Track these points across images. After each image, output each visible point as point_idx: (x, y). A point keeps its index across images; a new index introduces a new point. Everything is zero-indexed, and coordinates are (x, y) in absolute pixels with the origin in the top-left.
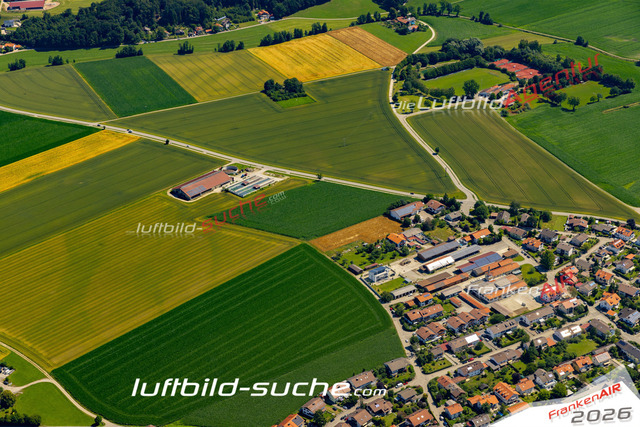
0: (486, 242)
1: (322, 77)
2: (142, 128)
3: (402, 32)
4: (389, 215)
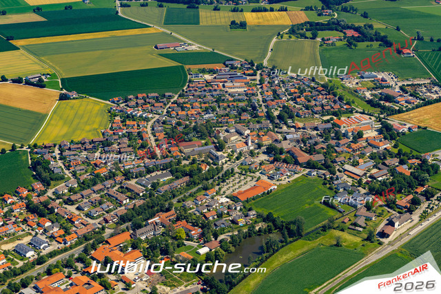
1: (262, 24)
2: (168, 29)
3: (319, 15)
4: (224, 64)
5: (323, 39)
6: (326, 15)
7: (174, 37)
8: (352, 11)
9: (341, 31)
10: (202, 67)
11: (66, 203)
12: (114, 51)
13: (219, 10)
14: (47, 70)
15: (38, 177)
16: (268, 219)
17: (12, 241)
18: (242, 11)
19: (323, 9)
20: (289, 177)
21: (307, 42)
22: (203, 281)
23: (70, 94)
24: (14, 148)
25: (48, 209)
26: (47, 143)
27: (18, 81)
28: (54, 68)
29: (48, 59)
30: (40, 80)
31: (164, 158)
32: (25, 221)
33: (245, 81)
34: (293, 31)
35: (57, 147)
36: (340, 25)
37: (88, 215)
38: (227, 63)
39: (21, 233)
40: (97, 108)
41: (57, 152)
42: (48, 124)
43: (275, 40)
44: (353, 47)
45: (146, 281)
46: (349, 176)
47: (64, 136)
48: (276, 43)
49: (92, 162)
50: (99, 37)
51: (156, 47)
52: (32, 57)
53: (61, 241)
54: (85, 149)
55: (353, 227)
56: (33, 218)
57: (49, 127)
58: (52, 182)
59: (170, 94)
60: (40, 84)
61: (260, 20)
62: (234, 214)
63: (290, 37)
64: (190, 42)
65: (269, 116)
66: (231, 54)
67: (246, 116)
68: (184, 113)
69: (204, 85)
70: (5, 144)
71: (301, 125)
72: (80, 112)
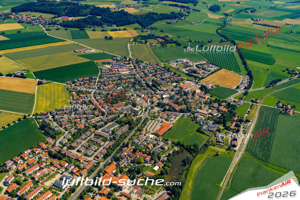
0: (127, 64)
1: (119, 37)
2: (76, 42)
3: (142, 32)
4: (112, 59)
5: (150, 44)
6: (145, 31)
8: (155, 29)
9: (156, 39)
10: (103, 61)
11: (70, 149)
12: (54, 54)
13: (95, 31)
14: (23, 68)
18: (106, 31)
19: (142, 29)
21: (144, 45)
23: (42, 81)
24: (25, 117)
25: (62, 154)
26: (43, 112)
27: (9, 75)
28: (26, 66)
29: (21, 61)
30: (22, 74)
31: (110, 114)
32: (52, 164)
33: (127, 67)
34: (135, 40)
35: (49, 114)
36: (154, 36)
37: (86, 155)
38: (114, 58)
39: (53, 173)
40: (60, 88)
42: (38, 100)
43: (129, 45)
44: (164, 46)
46: (201, 115)
47: (50, 106)
48: (131, 47)
49: (73, 121)
50: (42, 47)
51: (75, 52)
52: (11, 60)
53: (79, 175)
54: (65, 113)
55: (218, 143)
56: (56, 162)
58: (56, 136)
59: (95, 77)
60: (23, 76)
61: (117, 35)
62: (161, 144)
63: (135, 43)
64: (90, 48)
65: (148, 85)
66: (112, 53)
67: (137, 87)
68: (107, 87)
69: (109, 71)
70: (18, 115)
71: (165, 89)
72: (52, 91)
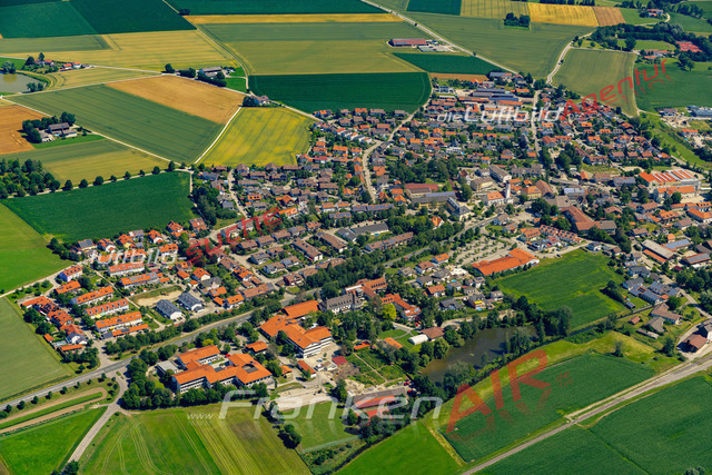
1: (554, 22)
3: (642, 16)
4: (488, 76)
5: (642, 52)
6: (652, 16)
7: (420, 31)
8: (694, 14)
9: (672, 43)
10: (454, 77)
11: (234, 252)
12: (330, 42)
14: (231, 63)
15: (200, 211)
16: (520, 305)
17: (153, 295)
19: (649, 7)
20: (559, 249)
21: (618, 55)
22: (413, 381)
23: (259, 98)
24: (171, 167)
25: (208, 257)
26: (217, 164)
27: (188, 74)
28: (240, 60)
29: (234, 47)
30: (220, 76)
31: (381, 203)
32: (175, 270)
33: (515, 103)
34: (599, 36)
35: (232, 171)
36: (672, 33)
37: (263, 272)
38: (493, 74)
39: (167, 285)
40: (295, 122)
41: (231, 178)
42: (223, 139)
43: (568, 47)
44: (687, 68)
45: (332, 372)
46: (649, 258)
47: (243, 158)
48: (570, 53)
49: (278, 199)
50: (311, 21)
51: (391, 43)
52: (212, 41)
53: (220, 303)
54: (271, 180)
55: (644, 331)
56: (187, 268)
57: (224, 143)
58: (218, 220)
59: (402, 112)
60: (219, 82)
61: (551, 17)
62: (470, 294)
63: (593, 45)
64: (442, 39)
65: (543, 159)
66: (499, 62)
67: (509, 155)
68: (418, 141)
69: (453, 104)
70: (160, 160)
71: (588, 175)
